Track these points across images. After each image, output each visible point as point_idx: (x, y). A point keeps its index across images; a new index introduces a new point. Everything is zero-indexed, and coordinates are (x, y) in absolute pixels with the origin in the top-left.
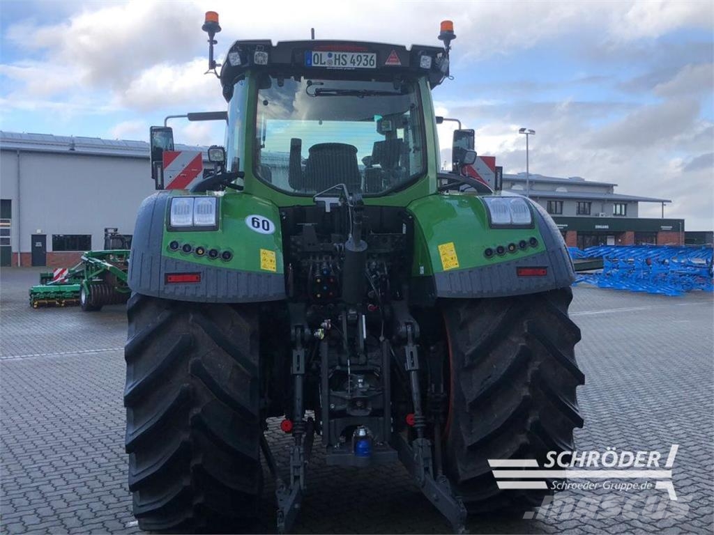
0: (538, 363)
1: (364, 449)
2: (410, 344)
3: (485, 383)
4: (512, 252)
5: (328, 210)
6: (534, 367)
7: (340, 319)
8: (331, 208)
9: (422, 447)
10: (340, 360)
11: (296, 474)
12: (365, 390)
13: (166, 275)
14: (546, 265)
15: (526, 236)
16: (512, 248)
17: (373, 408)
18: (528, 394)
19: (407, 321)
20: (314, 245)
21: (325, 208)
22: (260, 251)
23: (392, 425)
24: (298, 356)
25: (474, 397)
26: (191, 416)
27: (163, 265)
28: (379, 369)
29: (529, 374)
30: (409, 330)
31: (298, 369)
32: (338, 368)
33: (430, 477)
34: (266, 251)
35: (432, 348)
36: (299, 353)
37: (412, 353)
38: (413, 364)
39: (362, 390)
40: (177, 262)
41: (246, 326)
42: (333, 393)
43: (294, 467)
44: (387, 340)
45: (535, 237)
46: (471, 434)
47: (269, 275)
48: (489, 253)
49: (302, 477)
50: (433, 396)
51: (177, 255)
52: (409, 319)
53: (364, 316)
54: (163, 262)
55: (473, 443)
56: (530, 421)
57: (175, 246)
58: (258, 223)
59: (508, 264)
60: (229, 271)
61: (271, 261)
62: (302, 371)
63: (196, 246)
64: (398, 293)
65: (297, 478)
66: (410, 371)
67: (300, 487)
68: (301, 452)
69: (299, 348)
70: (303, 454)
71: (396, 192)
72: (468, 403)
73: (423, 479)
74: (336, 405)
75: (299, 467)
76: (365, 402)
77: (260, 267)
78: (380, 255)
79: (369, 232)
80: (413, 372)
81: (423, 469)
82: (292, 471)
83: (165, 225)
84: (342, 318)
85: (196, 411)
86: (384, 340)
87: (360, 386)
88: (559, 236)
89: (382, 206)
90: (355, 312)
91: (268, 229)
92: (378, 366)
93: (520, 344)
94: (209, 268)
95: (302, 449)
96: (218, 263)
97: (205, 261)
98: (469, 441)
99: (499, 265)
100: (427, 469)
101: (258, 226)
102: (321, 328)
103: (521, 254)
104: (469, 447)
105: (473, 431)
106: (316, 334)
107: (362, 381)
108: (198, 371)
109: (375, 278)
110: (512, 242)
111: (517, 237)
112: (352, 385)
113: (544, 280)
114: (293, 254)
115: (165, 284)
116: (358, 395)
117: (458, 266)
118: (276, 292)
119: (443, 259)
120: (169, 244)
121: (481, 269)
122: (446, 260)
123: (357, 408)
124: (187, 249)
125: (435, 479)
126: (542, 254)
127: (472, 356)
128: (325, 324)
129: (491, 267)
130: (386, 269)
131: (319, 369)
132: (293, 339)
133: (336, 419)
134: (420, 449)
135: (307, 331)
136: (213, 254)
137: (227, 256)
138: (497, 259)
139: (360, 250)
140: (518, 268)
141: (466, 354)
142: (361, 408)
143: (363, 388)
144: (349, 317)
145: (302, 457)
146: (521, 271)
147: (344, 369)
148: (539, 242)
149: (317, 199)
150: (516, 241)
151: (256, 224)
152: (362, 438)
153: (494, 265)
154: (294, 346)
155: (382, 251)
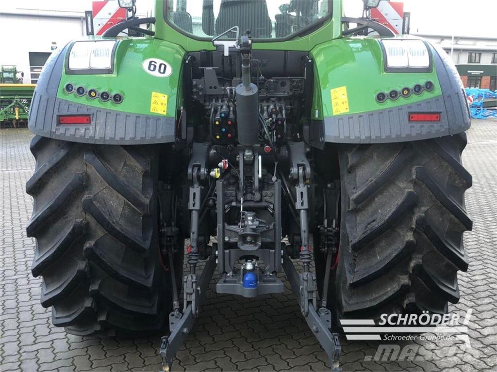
0: (424, 209)
1: (251, 282)
2: (301, 185)
3: (369, 226)
4: (406, 96)
5: (226, 54)
6: (419, 213)
7: (237, 159)
8: (229, 52)
9: (307, 281)
10: (236, 196)
11: (188, 300)
12: (255, 227)
13: (59, 116)
14: (441, 111)
15: (422, 80)
16: (406, 92)
17: (262, 243)
18: (412, 239)
19: (300, 163)
20: (215, 88)
21: (223, 52)
22: (151, 94)
23: (282, 257)
24: (194, 194)
25: (357, 239)
26: (85, 248)
27: (57, 107)
28: (272, 206)
29: (414, 220)
30: (301, 171)
31: (194, 205)
32: (234, 204)
33: (312, 310)
34: (159, 94)
35: (329, 185)
36: (196, 190)
37: (302, 193)
38: (302, 204)
39: (251, 227)
40: (69, 104)
41: (138, 166)
42: (227, 227)
43: (187, 294)
44: (279, 180)
45: (432, 82)
46: (354, 272)
47: (157, 118)
48: (381, 97)
49: (193, 302)
50: (326, 230)
51: (71, 97)
52: (303, 161)
53: (260, 157)
54: (57, 103)
55: (355, 281)
56: (412, 264)
57: (70, 89)
58: (155, 66)
59: (400, 109)
60: (118, 114)
61: (162, 104)
62: (197, 207)
63: (89, 89)
64: (298, 134)
65: (189, 303)
66: (300, 210)
67: (192, 310)
68: (194, 280)
69: (196, 186)
70: (195, 282)
71: (301, 37)
72: (351, 244)
73: (306, 310)
74: (229, 238)
75: (192, 294)
76: (255, 237)
77: (150, 110)
78: (279, 99)
79: (260, 76)
80: (302, 211)
81: (306, 301)
82: (185, 297)
83: (64, 68)
84: (240, 158)
85: (89, 244)
86: (276, 181)
87: (250, 223)
88: (457, 79)
89: (286, 51)
90: (250, 154)
91: (164, 72)
92: (271, 203)
93: (407, 190)
94: (99, 111)
95: (194, 278)
96: (109, 105)
97: (96, 103)
98: (351, 279)
99: (390, 110)
100: (310, 301)
101: (154, 69)
102: (218, 167)
103: (414, 98)
104: (351, 285)
105: (356, 270)
106: (212, 173)
107: (251, 218)
108: (88, 208)
109: (271, 121)
110: (407, 86)
111: (411, 81)
112: (243, 222)
113: (436, 126)
114: (195, 97)
115: (57, 125)
116: (249, 232)
117: (348, 111)
118: (165, 134)
119: (333, 103)
120: (65, 87)
121: (371, 114)
122: (337, 104)
123: (247, 243)
124: (80, 91)
125: (317, 311)
126: (437, 99)
127: (357, 201)
128: (221, 164)
129: (381, 112)
130: (284, 112)
131: (215, 205)
132: (190, 178)
133: (231, 250)
134: (305, 283)
135: (203, 171)
136: (105, 96)
137: (118, 99)
138: (389, 104)
139: (251, 94)
140: (410, 113)
141: (351, 198)
142: (251, 243)
143: (251, 225)
144: (245, 157)
145: (194, 285)
146: (414, 116)
147: (238, 205)
148: (435, 86)
149: (216, 43)
150: (411, 86)
151: (152, 68)
152: (250, 271)
153: (384, 110)
154: (192, 184)
155: (281, 94)
